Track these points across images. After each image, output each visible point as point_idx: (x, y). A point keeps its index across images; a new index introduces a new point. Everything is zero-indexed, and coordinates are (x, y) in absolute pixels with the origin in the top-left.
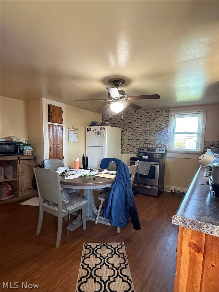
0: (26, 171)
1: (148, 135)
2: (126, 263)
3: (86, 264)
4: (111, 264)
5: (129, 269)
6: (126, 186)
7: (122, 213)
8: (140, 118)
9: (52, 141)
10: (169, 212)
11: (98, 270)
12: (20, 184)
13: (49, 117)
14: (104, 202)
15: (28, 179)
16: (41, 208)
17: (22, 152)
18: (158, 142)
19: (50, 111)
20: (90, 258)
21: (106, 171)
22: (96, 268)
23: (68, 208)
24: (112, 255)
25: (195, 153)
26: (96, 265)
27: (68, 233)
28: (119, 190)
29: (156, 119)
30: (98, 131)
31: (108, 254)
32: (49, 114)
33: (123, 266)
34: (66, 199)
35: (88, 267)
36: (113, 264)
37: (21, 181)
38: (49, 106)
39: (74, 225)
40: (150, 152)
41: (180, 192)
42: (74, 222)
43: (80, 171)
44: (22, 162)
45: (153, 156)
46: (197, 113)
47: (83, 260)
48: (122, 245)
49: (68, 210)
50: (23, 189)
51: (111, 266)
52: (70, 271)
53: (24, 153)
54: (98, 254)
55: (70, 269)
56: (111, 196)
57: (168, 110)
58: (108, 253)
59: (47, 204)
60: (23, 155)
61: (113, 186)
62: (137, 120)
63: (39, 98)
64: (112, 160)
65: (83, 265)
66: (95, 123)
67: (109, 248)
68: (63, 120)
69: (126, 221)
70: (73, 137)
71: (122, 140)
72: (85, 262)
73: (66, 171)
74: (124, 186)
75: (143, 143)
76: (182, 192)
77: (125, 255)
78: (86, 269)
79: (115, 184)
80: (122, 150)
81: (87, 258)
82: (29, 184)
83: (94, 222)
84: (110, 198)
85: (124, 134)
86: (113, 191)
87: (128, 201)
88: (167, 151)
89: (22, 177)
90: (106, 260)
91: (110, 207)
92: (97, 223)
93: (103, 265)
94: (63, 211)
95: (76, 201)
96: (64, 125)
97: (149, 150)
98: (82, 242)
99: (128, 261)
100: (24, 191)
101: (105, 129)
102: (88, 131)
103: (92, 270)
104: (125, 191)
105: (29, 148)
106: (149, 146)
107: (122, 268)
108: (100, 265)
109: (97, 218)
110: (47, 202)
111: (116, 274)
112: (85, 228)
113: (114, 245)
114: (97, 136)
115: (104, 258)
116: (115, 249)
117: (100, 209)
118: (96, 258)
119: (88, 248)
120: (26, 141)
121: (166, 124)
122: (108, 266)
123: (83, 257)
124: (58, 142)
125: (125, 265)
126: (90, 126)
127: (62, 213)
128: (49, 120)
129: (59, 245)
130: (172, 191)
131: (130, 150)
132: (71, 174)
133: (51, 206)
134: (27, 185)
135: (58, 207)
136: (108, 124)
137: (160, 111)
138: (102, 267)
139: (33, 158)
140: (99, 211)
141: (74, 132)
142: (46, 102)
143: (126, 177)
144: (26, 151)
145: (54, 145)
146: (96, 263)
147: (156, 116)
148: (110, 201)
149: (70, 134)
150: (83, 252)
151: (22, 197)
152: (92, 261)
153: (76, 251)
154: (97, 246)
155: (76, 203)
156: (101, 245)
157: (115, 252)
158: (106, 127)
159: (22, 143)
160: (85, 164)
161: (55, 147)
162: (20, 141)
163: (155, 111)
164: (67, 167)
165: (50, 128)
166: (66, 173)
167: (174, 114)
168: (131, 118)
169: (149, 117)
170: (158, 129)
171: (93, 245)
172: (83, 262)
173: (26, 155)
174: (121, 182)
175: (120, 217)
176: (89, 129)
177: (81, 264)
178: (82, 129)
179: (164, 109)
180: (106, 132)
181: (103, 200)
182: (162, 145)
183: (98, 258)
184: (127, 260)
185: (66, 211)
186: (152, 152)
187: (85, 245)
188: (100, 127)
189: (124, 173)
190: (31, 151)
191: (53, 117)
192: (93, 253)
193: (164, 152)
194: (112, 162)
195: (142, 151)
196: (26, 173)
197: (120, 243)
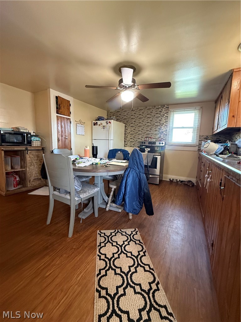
0: (34, 162)
1: (149, 130)
2: (144, 251)
3: (103, 254)
4: (129, 252)
5: (149, 257)
6: (140, 172)
7: (136, 200)
8: (142, 114)
9: (60, 133)
10: (173, 198)
11: (116, 260)
12: (28, 175)
13: (57, 109)
14: (115, 189)
15: (36, 169)
16: (51, 197)
17: (30, 143)
18: (158, 136)
19: (58, 103)
20: (106, 246)
21: (115, 160)
22: (114, 258)
23: (81, 196)
24: (128, 242)
25: (191, 145)
26: (113, 254)
27: (81, 221)
28: (133, 176)
29: (157, 115)
30: (104, 125)
31: (124, 242)
32: (57, 106)
33: (142, 253)
34: (78, 186)
35: (106, 257)
36: (131, 252)
37: (30, 171)
38: (57, 97)
39: (86, 213)
40: (151, 145)
41: (177, 180)
42: (85, 210)
43: (91, 159)
44: (30, 153)
45: (155, 149)
46: (194, 109)
47: (100, 250)
48: (136, 231)
49: (81, 198)
50: (32, 179)
51: (129, 255)
52: (86, 263)
53: (32, 144)
54: (114, 242)
55: (87, 260)
56: (125, 183)
57: (168, 107)
58: (124, 240)
59: (58, 192)
60: (31, 146)
61: (127, 173)
62: (139, 116)
63: (47, 89)
64: (119, 151)
65: (100, 255)
66: (101, 118)
67: (124, 235)
68: (70, 113)
69: (139, 207)
70: (81, 130)
71: (125, 134)
72: (101, 252)
73: (76, 159)
74: (138, 172)
75: (144, 137)
76: (179, 180)
77: (141, 241)
78: (104, 260)
79: (129, 170)
80: (125, 144)
81: (103, 247)
82: (38, 175)
83: (105, 209)
84: (124, 185)
85: (127, 129)
86: (126, 177)
87: (143, 187)
88: (166, 144)
89: (31, 167)
90: (123, 248)
91: (124, 193)
92: (107, 210)
93: (121, 253)
94: (76, 198)
95: (88, 189)
96: (72, 117)
97: (150, 143)
98: (95, 229)
99: (146, 247)
100: (32, 182)
101: (110, 123)
102: (94, 125)
103: (110, 260)
104: (139, 177)
105: (38, 139)
106: (150, 140)
107: (141, 256)
108: (117, 254)
109: (108, 205)
110: (57, 190)
111: (136, 263)
112: (96, 215)
113: (129, 231)
114: (103, 129)
115: (121, 246)
116: (130, 236)
117: (111, 197)
118: (112, 246)
119: (102, 236)
120: (34, 132)
121: (165, 120)
122: (126, 254)
123: (98, 246)
124: (67, 135)
125: (144, 253)
126: (96, 120)
127: (74, 201)
128: (57, 112)
129: (72, 235)
130: (170, 179)
131: (133, 144)
132: (82, 162)
133: (63, 194)
134: (36, 175)
135: (70, 195)
136: (114, 118)
137: (160, 108)
138: (120, 256)
139: (41, 149)
140: (110, 198)
141: (81, 125)
142: (54, 93)
143: (140, 163)
144: (34, 142)
145: (62, 136)
146: (113, 252)
147: (157, 113)
148: (123, 188)
149: (77, 127)
150: (98, 240)
151: (31, 187)
152: (109, 250)
153: (91, 240)
154: (111, 233)
155: (89, 190)
156: (115, 232)
157: (130, 239)
158: (112, 121)
159: (30, 134)
160: (95, 154)
161: (63, 139)
162: (27, 131)
163: (155, 108)
164: (77, 156)
165: (58, 119)
166: (77, 161)
167: (173, 111)
168: (134, 114)
169: (150, 113)
170: (159, 124)
171: (108, 232)
172: (99, 252)
173: (34, 145)
174: (134, 168)
175: (134, 203)
176: (96, 123)
177: (98, 254)
178: (89, 124)
179: (164, 106)
180: (111, 126)
181: (113, 187)
182: (162, 138)
183: (114, 246)
184: (144, 247)
185: (78, 199)
186: (153, 145)
187: (99, 233)
188: (106, 121)
189: (138, 159)
190: (39, 142)
191: (61, 109)
192: (108, 241)
193: (164, 145)
194: (119, 152)
195: (143, 144)
196: (34, 163)
197: (134, 229)
